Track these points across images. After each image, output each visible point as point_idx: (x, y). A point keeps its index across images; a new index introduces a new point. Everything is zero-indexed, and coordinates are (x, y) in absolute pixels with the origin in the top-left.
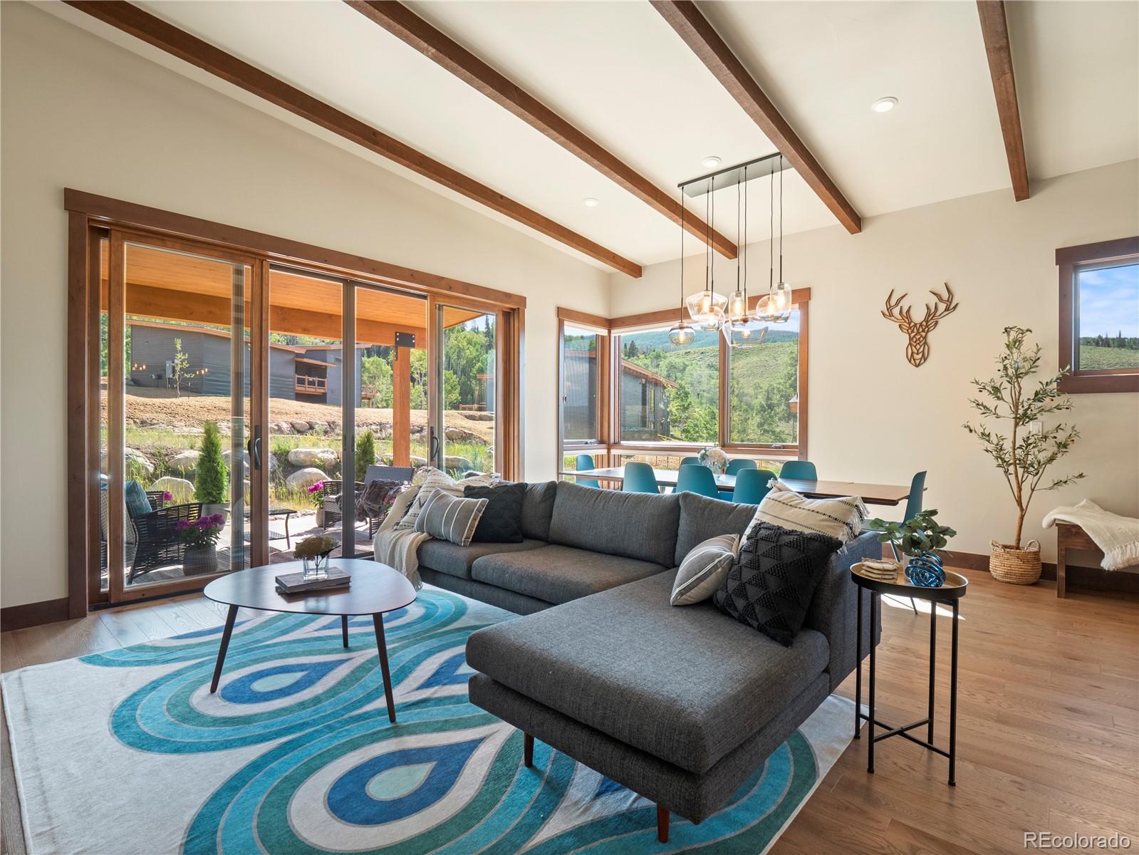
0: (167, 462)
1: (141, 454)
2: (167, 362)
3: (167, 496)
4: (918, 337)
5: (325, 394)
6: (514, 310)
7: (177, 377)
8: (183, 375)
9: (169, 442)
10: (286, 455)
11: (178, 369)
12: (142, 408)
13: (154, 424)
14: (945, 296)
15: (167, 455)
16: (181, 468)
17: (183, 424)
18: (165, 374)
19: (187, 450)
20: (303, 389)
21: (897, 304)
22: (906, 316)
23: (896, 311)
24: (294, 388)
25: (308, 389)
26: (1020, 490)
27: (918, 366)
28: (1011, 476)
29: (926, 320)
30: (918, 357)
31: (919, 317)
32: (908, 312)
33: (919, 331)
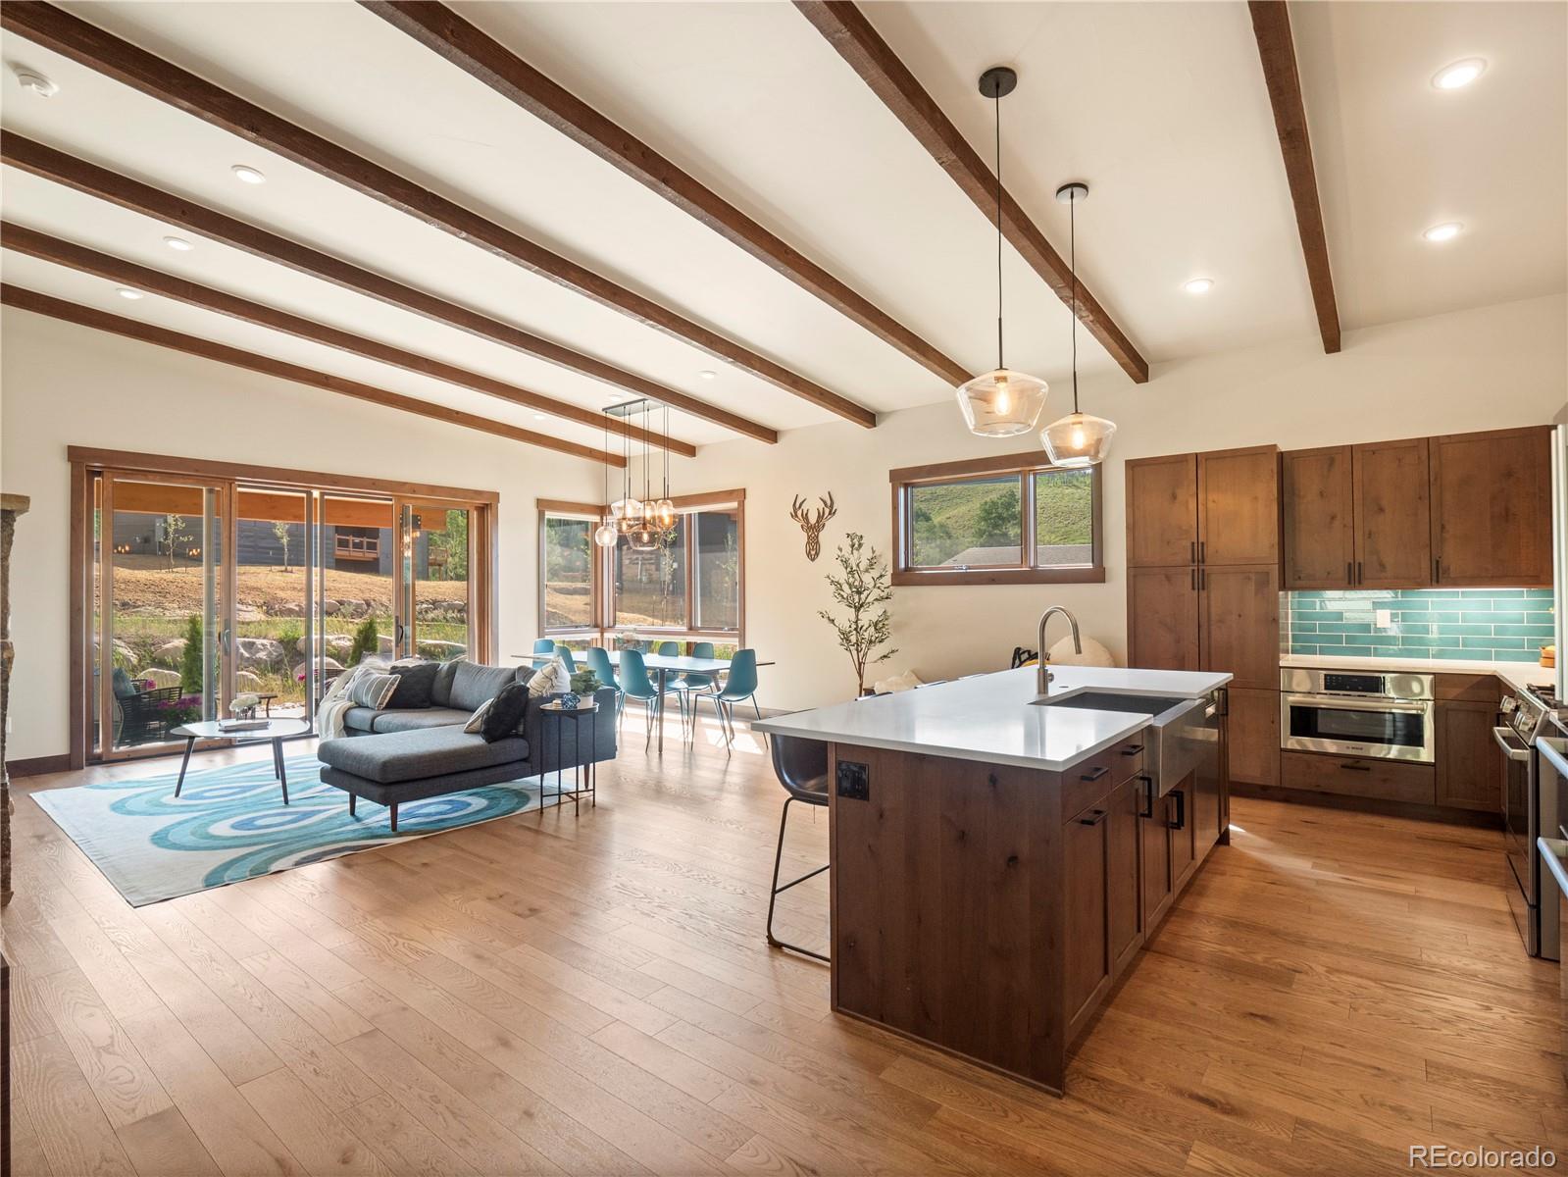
0: (153, 653)
1: (123, 644)
2: (157, 520)
3: (151, 684)
5: (376, 560)
6: (487, 505)
7: (170, 542)
8: (178, 538)
9: (154, 630)
10: (295, 643)
11: (171, 530)
12: (123, 586)
13: (139, 606)
14: (829, 502)
15: (153, 645)
16: (169, 659)
17: (175, 606)
18: (154, 536)
19: (177, 638)
20: (347, 553)
21: (800, 507)
22: (806, 517)
23: (799, 513)
24: (334, 552)
25: (353, 554)
26: (860, 664)
27: (813, 560)
28: (855, 653)
29: (817, 522)
30: (813, 553)
31: (813, 519)
32: (807, 514)
33: (813, 530)
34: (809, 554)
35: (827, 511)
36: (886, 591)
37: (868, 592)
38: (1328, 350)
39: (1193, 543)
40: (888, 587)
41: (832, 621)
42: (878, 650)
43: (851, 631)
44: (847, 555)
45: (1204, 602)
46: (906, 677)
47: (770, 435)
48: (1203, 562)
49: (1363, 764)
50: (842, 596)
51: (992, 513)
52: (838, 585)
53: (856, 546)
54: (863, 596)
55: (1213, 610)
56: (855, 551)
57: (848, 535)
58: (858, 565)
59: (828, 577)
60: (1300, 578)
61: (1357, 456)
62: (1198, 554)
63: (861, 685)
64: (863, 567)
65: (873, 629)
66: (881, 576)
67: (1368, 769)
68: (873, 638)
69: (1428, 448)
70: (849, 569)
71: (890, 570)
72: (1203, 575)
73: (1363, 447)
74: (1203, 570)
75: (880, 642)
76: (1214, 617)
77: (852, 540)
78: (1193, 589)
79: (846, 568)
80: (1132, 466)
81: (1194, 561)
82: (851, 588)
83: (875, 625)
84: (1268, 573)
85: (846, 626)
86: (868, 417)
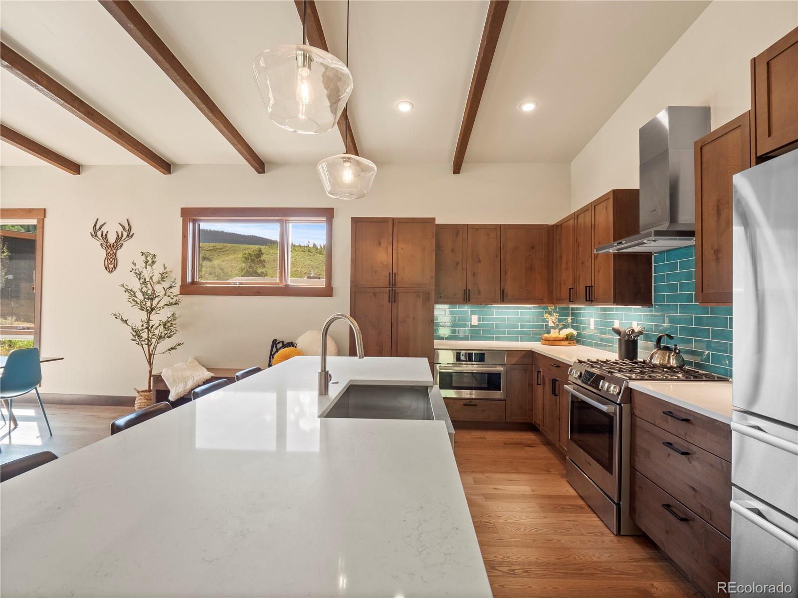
4: (111, 253)
14: (127, 228)
21: (100, 228)
22: (105, 237)
23: (99, 234)
26: (150, 355)
27: (111, 272)
28: (146, 347)
29: (116, 242)
30: (111, 266)
31: (112, 239)
32: (106, 235)
33: (112, 250)
34: (107, 267)
35: (125, 234)
36: (175, 298)
37: (159, 299)
38: (454, 173)
39: (390, 273)
40: (177, 296)
41: (126, 321)
42: (166, 343)
43: (143, 330)
44: (140, 269)
45: (395, 310)
46: (189, 363)
47: (74, 167)
48: (395, 286)
49: (474, 402)
50: (136, 302)
51: (249, 259)
52: (132, 293)
53: (150, 262)
54: (155, 302)
55: (400, 316)
56: (148, 267)
57: (143, 254)
58: (151, 278)
59: (123, 286)
60: (441, 297)
61: (470, 231)
62: (392, 281)
63: (150, 372)
64: (155, 279)
65: (162, 327)
66: (171, 287)
67: (476, 405)
68: (163, 334)
69: (500, 229)
70: (142, 280)
71: (179, 283)
72: (395, 293)
73: (472, 226)
74: (395, 290)
75: (169, 337)
76: (400, 319)
77: (146, 257)
78: (389, 302)
79: (140, 279)
80: (356, 221)
81: (390, 285)
82: (143, 295)
83: (165, 325)
84: (429, 294)
85: (138, 326)
86: (165, 166)
